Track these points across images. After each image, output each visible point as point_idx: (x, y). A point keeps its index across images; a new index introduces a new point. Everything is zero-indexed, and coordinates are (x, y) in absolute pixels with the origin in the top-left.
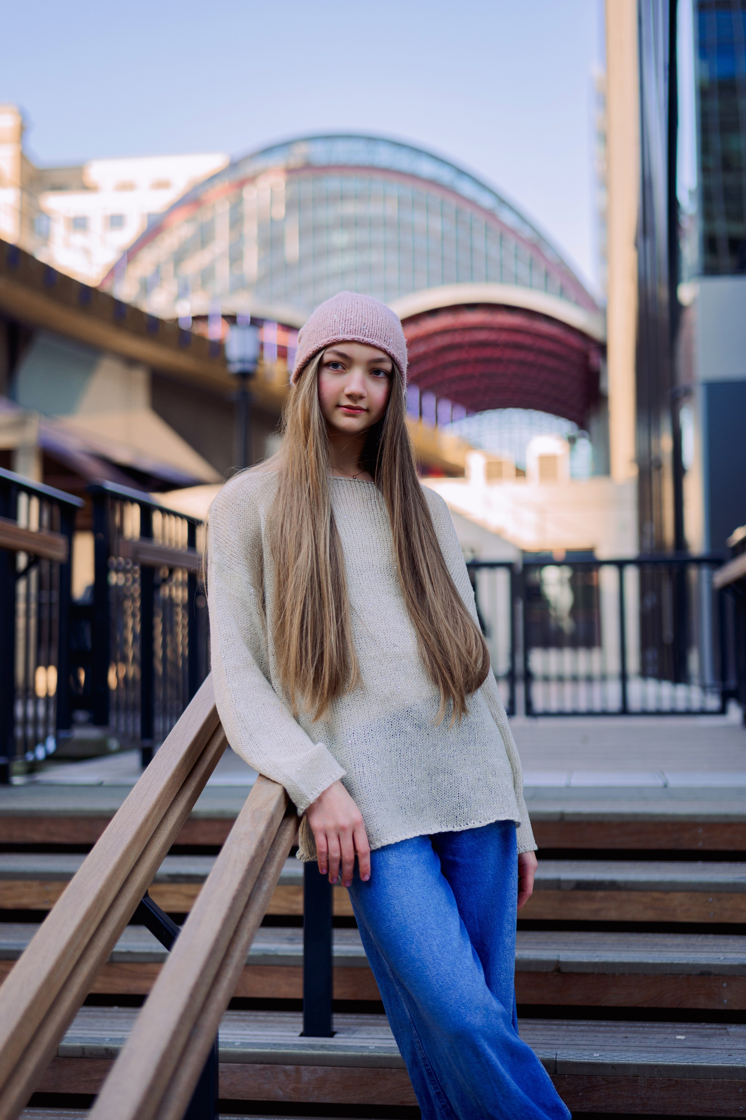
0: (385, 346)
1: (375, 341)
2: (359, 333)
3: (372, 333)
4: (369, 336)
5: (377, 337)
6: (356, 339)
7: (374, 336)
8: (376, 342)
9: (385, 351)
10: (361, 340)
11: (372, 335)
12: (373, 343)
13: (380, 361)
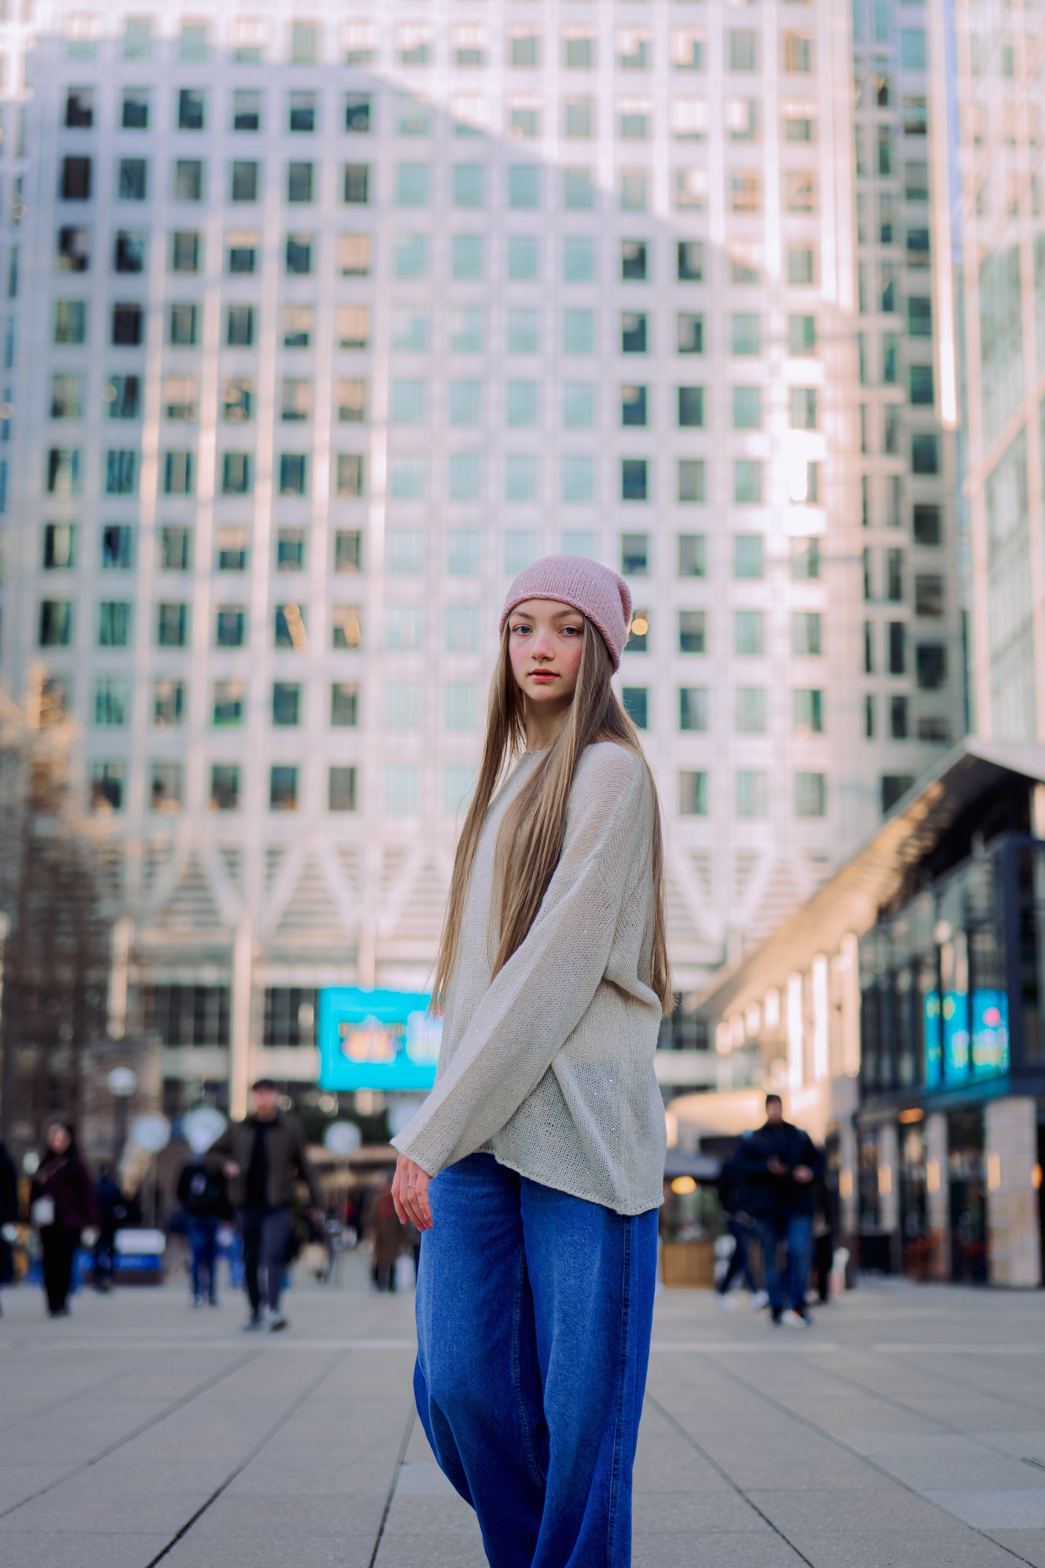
0: (568, 599)
1: (554, 594)
2: (538, 589)
3: (553, 587)
4: (550, 590)
5: (559, 591)
6: (534, 596)
7: (556, 590)
8: (556, 595)
9: (567, 603)
10: (539, 596)
11: (553, 589)
12: (553, 596)
13: (565, 614)
